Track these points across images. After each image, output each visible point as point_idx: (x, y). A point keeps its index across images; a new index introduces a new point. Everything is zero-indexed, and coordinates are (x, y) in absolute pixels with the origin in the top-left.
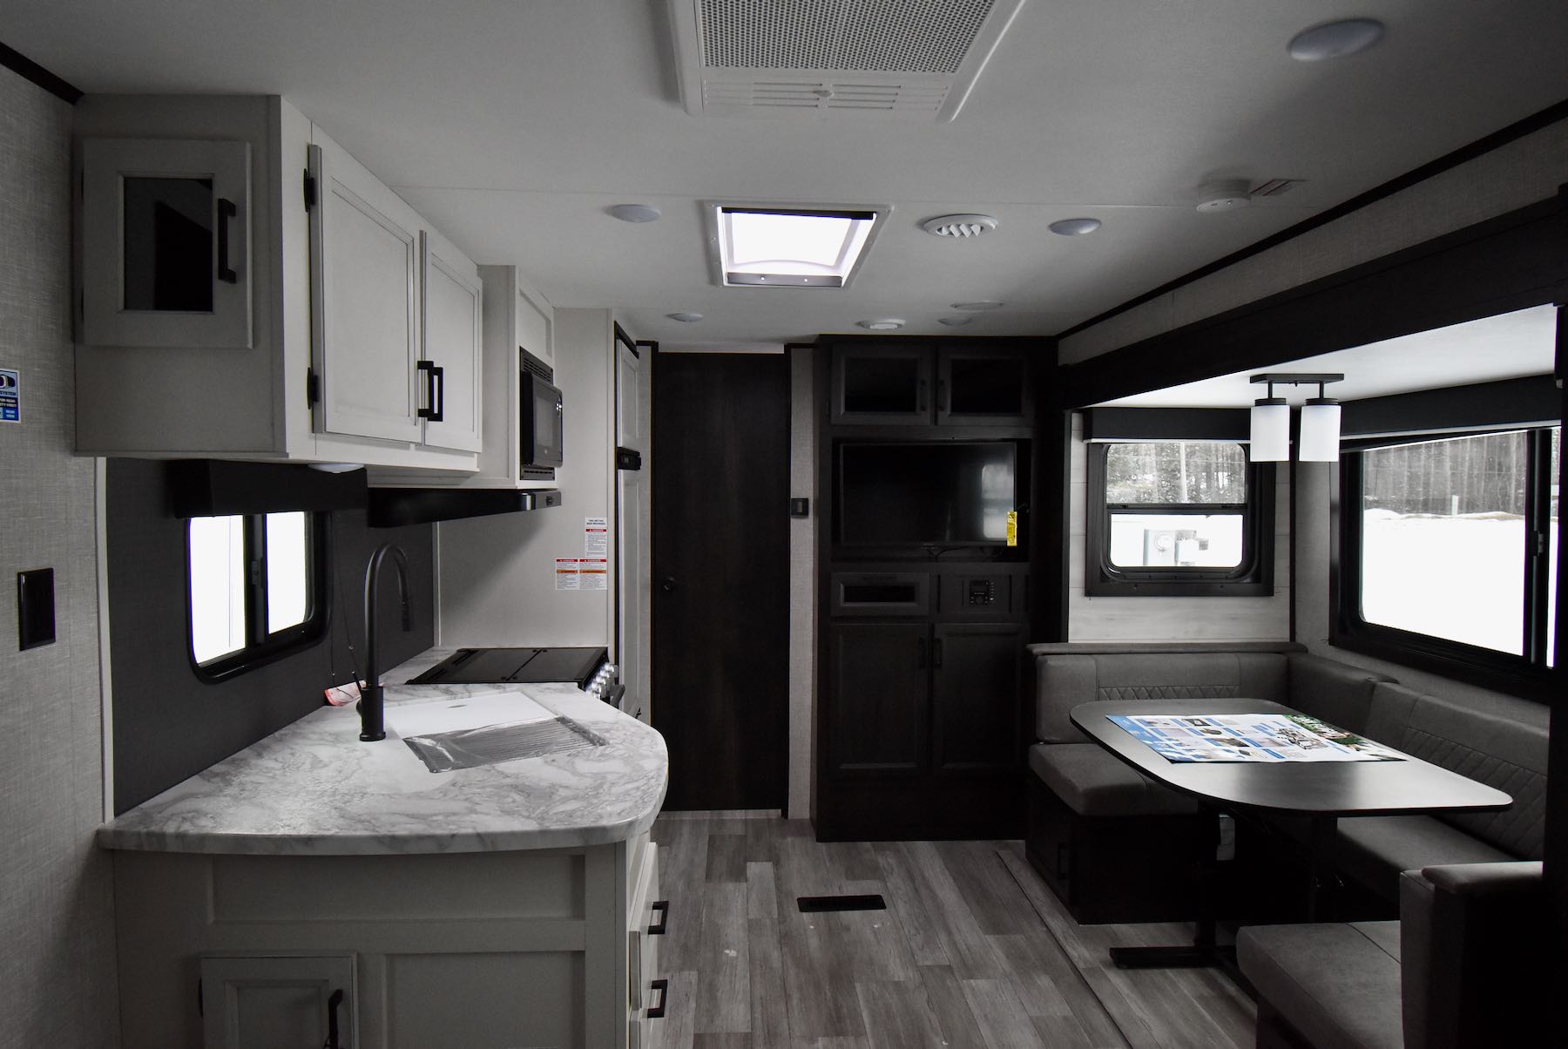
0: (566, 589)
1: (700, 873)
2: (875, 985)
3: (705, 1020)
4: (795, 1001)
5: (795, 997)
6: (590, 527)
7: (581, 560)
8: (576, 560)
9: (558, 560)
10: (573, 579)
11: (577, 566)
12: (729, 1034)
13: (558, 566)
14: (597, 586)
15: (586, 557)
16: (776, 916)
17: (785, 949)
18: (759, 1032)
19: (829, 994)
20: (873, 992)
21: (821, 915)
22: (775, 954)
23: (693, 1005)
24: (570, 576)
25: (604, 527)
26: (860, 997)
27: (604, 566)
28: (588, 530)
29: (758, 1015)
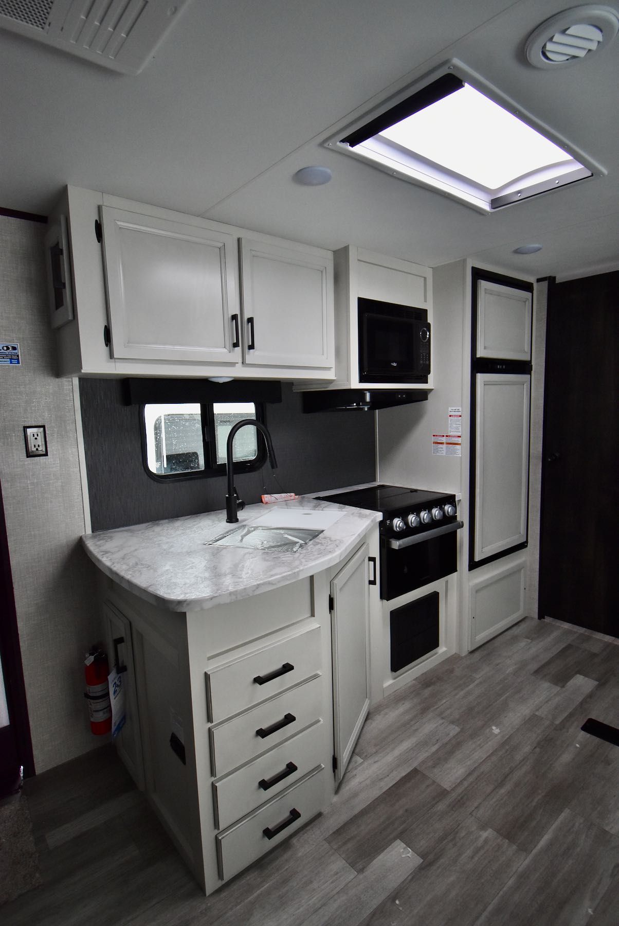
0: (438, 454)
1: (534, 666)
2: (581, 821)
3: (430, 764)
4: (502, 791)
5: (508, 787)
6: (451, 413)
7: (447, 436)
8: (443, 436)
9: (434, 436)
10: (442, 448)
11: (444, 440)
12: (434, 782)
13: (434, 439)
14: (455, 453)
15: (449, 434)
16: (557, 722)
17: (538, 750)
18: (454, 795)
19: (534, 804)
20: (574, 825)
21: (596, 740)
22: (527, 749)
23: (434, 749)
24: (440, 446)
25: (459, 414)
26: (557, 823)
27: (459, 440)
28: (450, 416)
29: (466, 784)
